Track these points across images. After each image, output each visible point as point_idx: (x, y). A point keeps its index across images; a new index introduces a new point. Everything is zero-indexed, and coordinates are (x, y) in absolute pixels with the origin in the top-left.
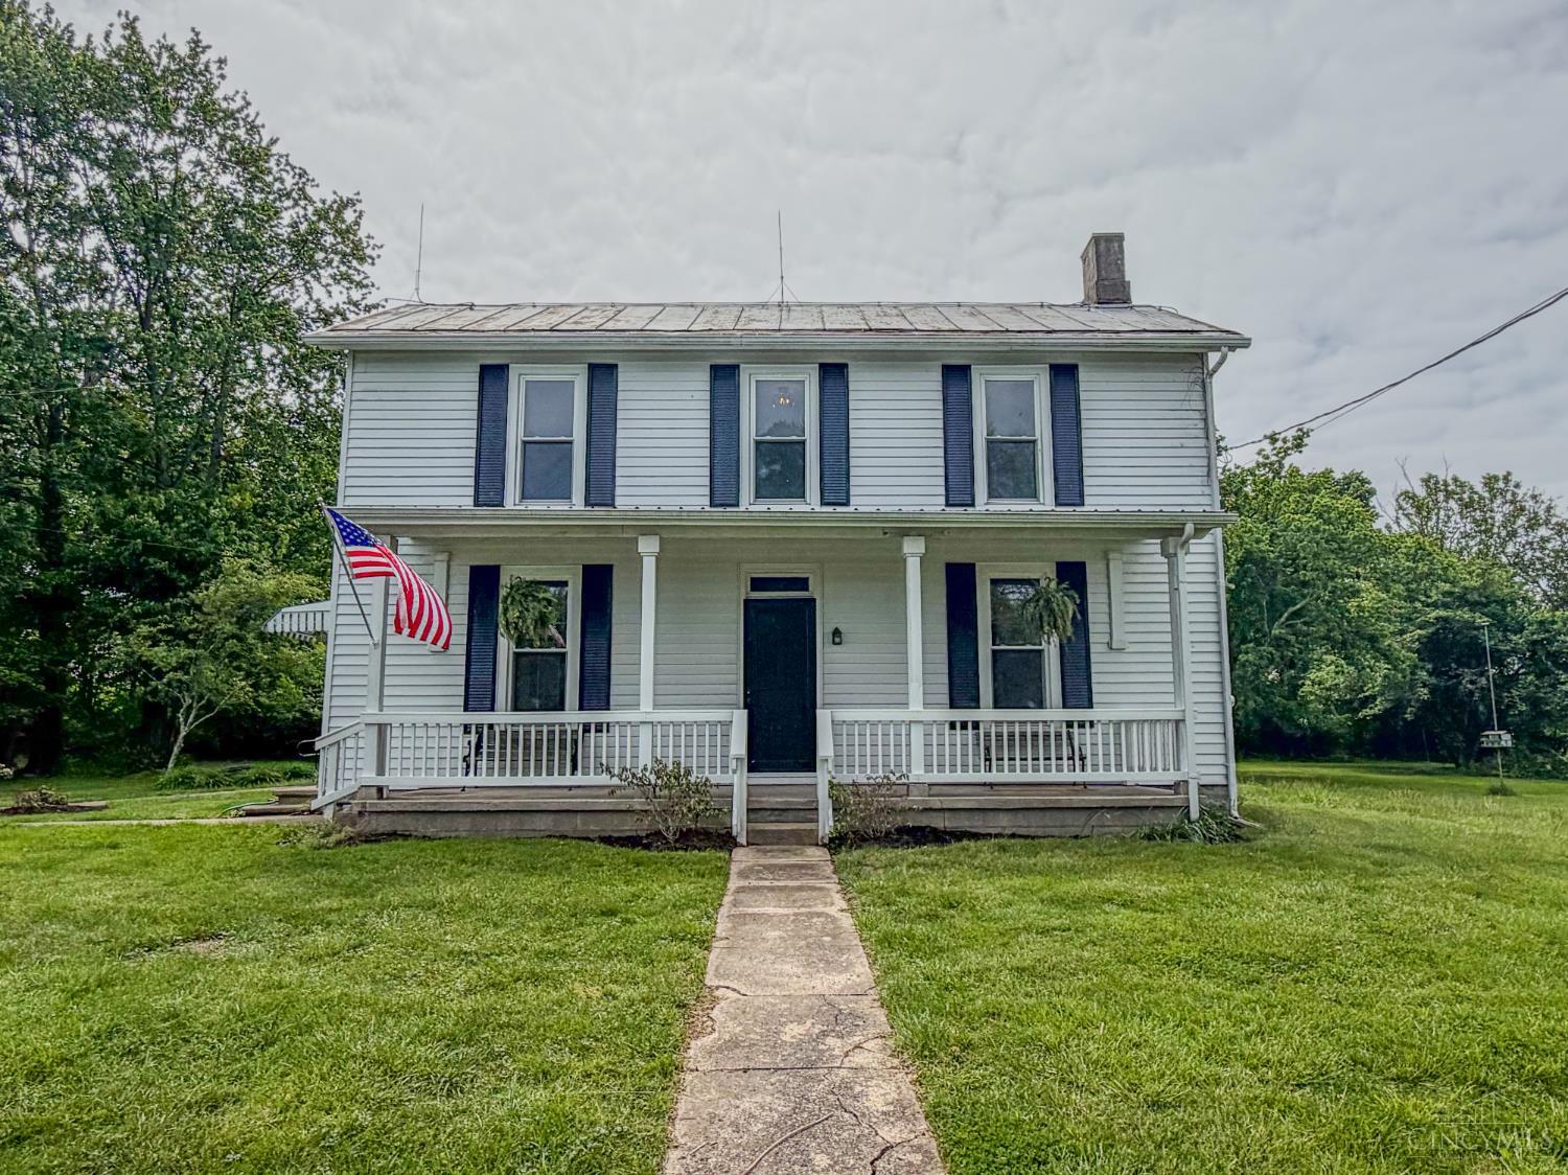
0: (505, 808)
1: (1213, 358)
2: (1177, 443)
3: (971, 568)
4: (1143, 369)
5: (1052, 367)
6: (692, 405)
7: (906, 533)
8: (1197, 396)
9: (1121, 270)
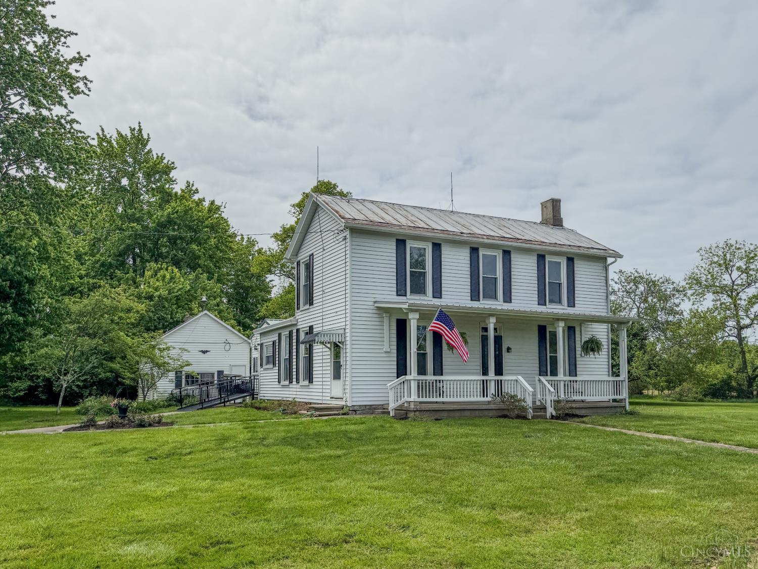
0: (458, 408)
1: (610, 260)
2: (599, 287)
3: (545, 327)
4: (594, 262)
5: (567, 257)
6: (463, 261)
7: (558, 320)
8: (604, 272)
9: (560, 214)
